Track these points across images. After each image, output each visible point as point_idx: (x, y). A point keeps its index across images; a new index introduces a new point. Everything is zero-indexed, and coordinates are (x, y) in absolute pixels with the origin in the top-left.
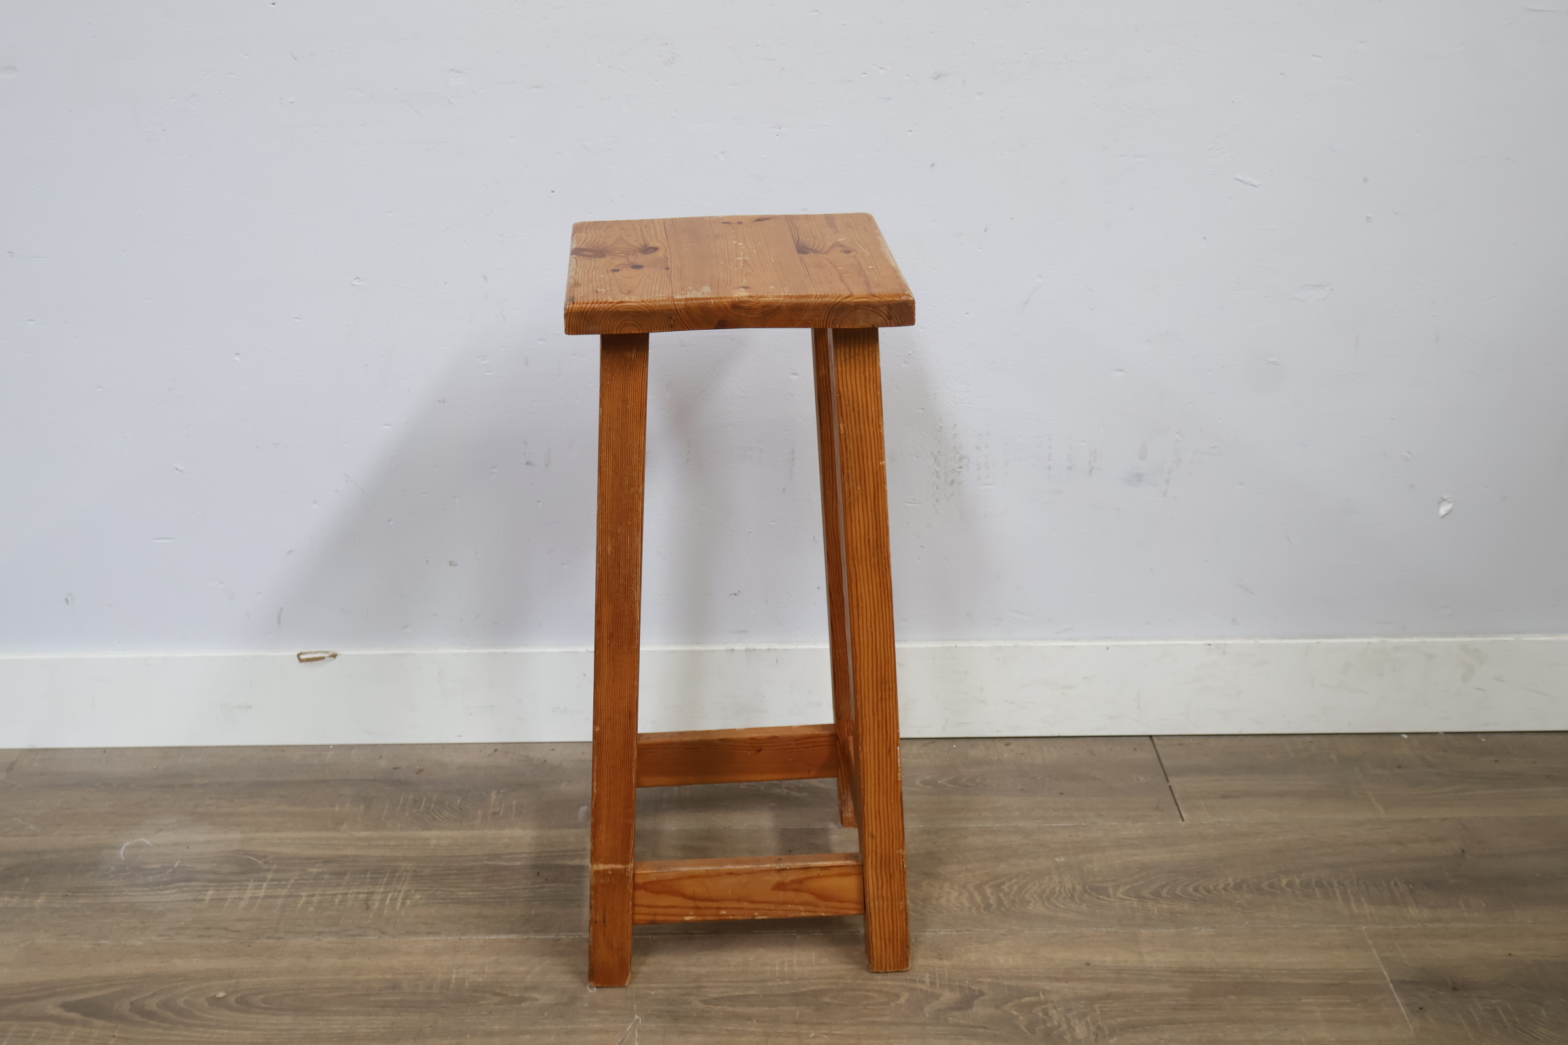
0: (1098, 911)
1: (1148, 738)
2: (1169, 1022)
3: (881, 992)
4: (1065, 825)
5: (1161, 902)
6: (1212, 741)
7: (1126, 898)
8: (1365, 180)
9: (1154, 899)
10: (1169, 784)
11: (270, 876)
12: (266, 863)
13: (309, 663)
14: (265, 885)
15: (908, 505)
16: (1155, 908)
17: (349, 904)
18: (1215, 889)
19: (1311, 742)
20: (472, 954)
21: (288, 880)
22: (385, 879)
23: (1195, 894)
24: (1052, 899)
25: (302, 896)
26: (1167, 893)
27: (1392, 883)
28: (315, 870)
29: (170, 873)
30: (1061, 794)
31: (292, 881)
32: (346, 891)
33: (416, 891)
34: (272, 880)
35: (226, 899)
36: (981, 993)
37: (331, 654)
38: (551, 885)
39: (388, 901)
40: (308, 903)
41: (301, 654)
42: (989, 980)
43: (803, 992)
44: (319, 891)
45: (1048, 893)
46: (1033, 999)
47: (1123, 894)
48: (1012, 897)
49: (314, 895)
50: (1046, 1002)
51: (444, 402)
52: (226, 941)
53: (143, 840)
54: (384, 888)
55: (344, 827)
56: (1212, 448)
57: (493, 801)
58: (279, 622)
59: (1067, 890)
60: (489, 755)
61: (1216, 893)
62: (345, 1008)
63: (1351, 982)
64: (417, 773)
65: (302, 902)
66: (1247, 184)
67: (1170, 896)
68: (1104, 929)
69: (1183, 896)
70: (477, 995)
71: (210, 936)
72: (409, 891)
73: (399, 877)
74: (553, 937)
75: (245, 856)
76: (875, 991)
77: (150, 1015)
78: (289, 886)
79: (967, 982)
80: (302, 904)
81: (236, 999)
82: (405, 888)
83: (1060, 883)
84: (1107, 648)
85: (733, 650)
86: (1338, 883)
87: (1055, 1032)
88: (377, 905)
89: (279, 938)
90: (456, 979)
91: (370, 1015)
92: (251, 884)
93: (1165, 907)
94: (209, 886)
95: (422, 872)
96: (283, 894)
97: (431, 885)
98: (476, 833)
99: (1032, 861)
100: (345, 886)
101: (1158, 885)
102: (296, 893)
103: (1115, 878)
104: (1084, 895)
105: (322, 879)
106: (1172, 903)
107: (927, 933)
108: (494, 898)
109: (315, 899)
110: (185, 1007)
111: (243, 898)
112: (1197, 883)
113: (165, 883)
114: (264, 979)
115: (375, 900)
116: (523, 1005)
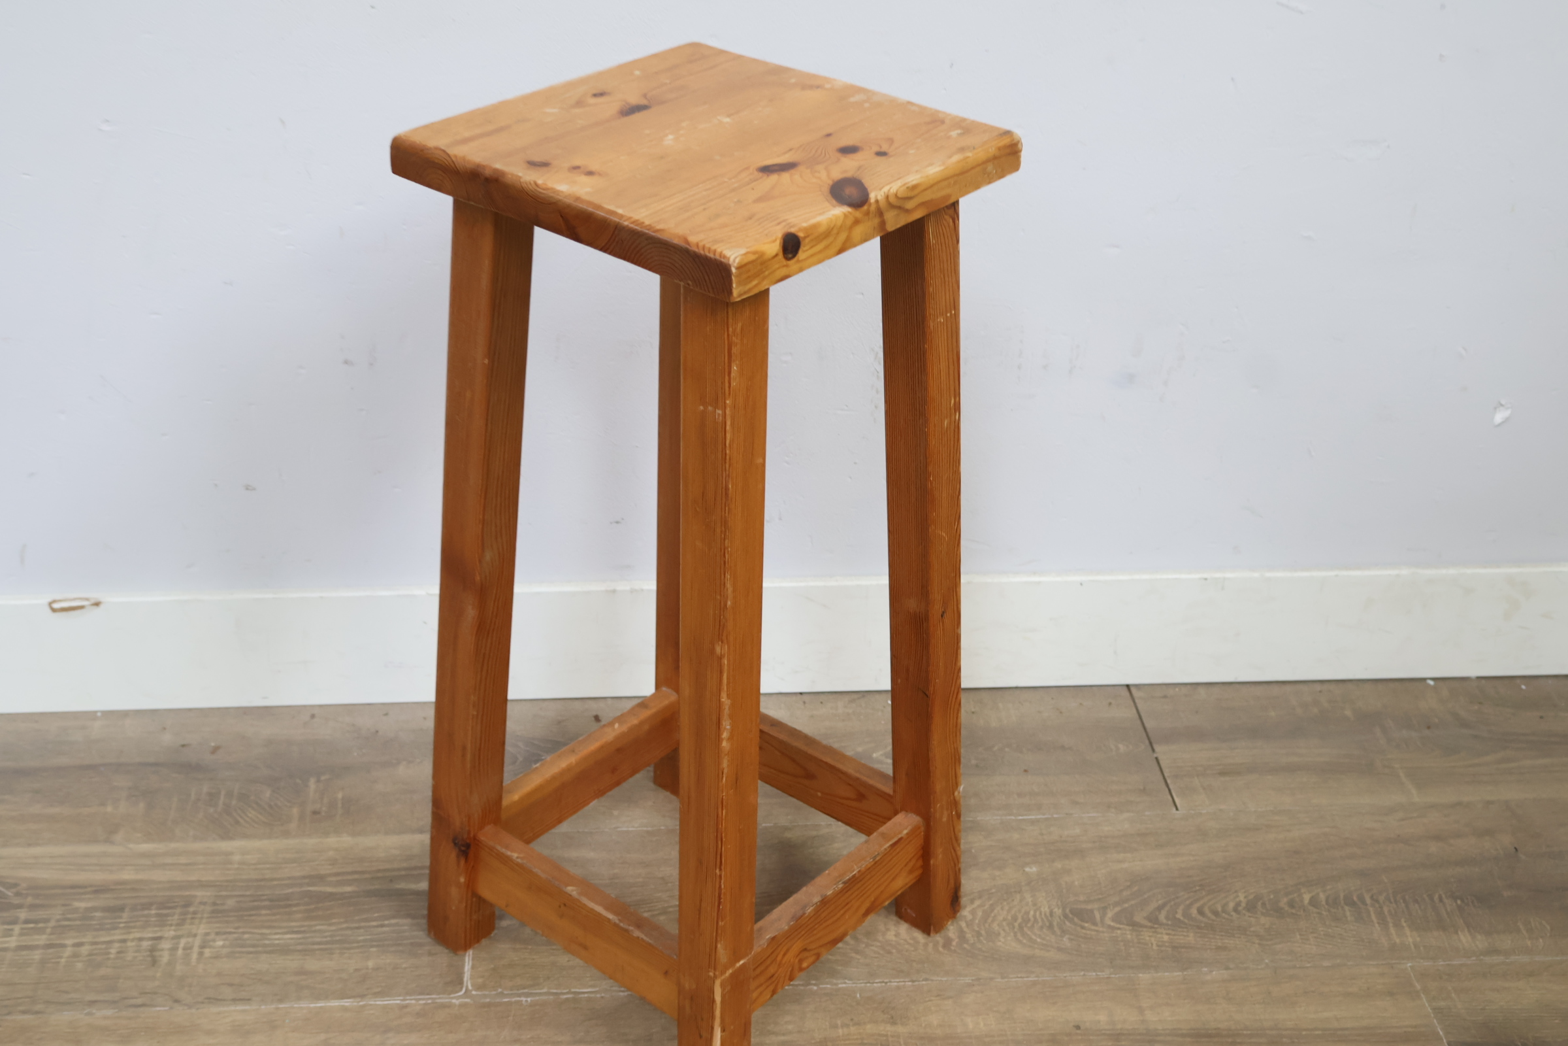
0: (1083, 946)
1: (1125, 688)
4: (1033, 817)
5: (1159, 930)
6: (1202, 691)
7: (1118, 926)
9: (1152, 928)
10: (1155, 755)
12: (18, 894)
13: (64, 614)
14: (17, 928)
16: (1153, 939)
17: (129, 956)
18: (1224, 911)
19: (1320, 692)
20: (293, 1032)
21: (46, 921)
22: (176, 917)
23: (1200, 918)
24: (1025, 929)
25: (64, 946)
26: (1167, 918)
27: (1436, 897)
28: (83, 905)
31: (52, 924)
32: (125, 937)
33: (217, 934)
34: (27, 922)
37: (93, 601)
38: (393, 921)
40: (75, 955)
41: (54, 601)
44: (88, 938)
45: (1020, 920)
47: (1113, 920)
48: (977, 929)
49: (80, 944)
54: (175, 930)
55: (118, 838)
57: (311, 793)
58: (22, 561)
59: (1043, 916)
60: (305, 724)
61: (1226, 916)
64: (213, 753)
65: (66, 955)
66: (1293, 9)
67: (1170, 923)
68: (1094, 974)
69: (1186, 921)
72: (207, 934)
73: (194, 913)
74: (398, 1002)
78: (49, 930)
80: (67, 957)
82: (202, 929)
83: (1035, 904)
84: (1081, 584)
85: (614, 591)
86: (1372, 897)
88: (165, 958)
89: (37, 1013)
93: (1166, 938)
95: (223, 904)
96: (41, 943)
97: (236, 925)
98: (292, 842)
99: (997, 873)
100: (124, 927)
101: (1153, 905)
102: (58, 942)
103: (1100, 896)
104: (1065, 923)
105: (92, 918)
106: (1173, 933)
107: (875, 985)
108: (319, 943)
109: (85, 950)
112: (1202, 902)
115: (162, 950)
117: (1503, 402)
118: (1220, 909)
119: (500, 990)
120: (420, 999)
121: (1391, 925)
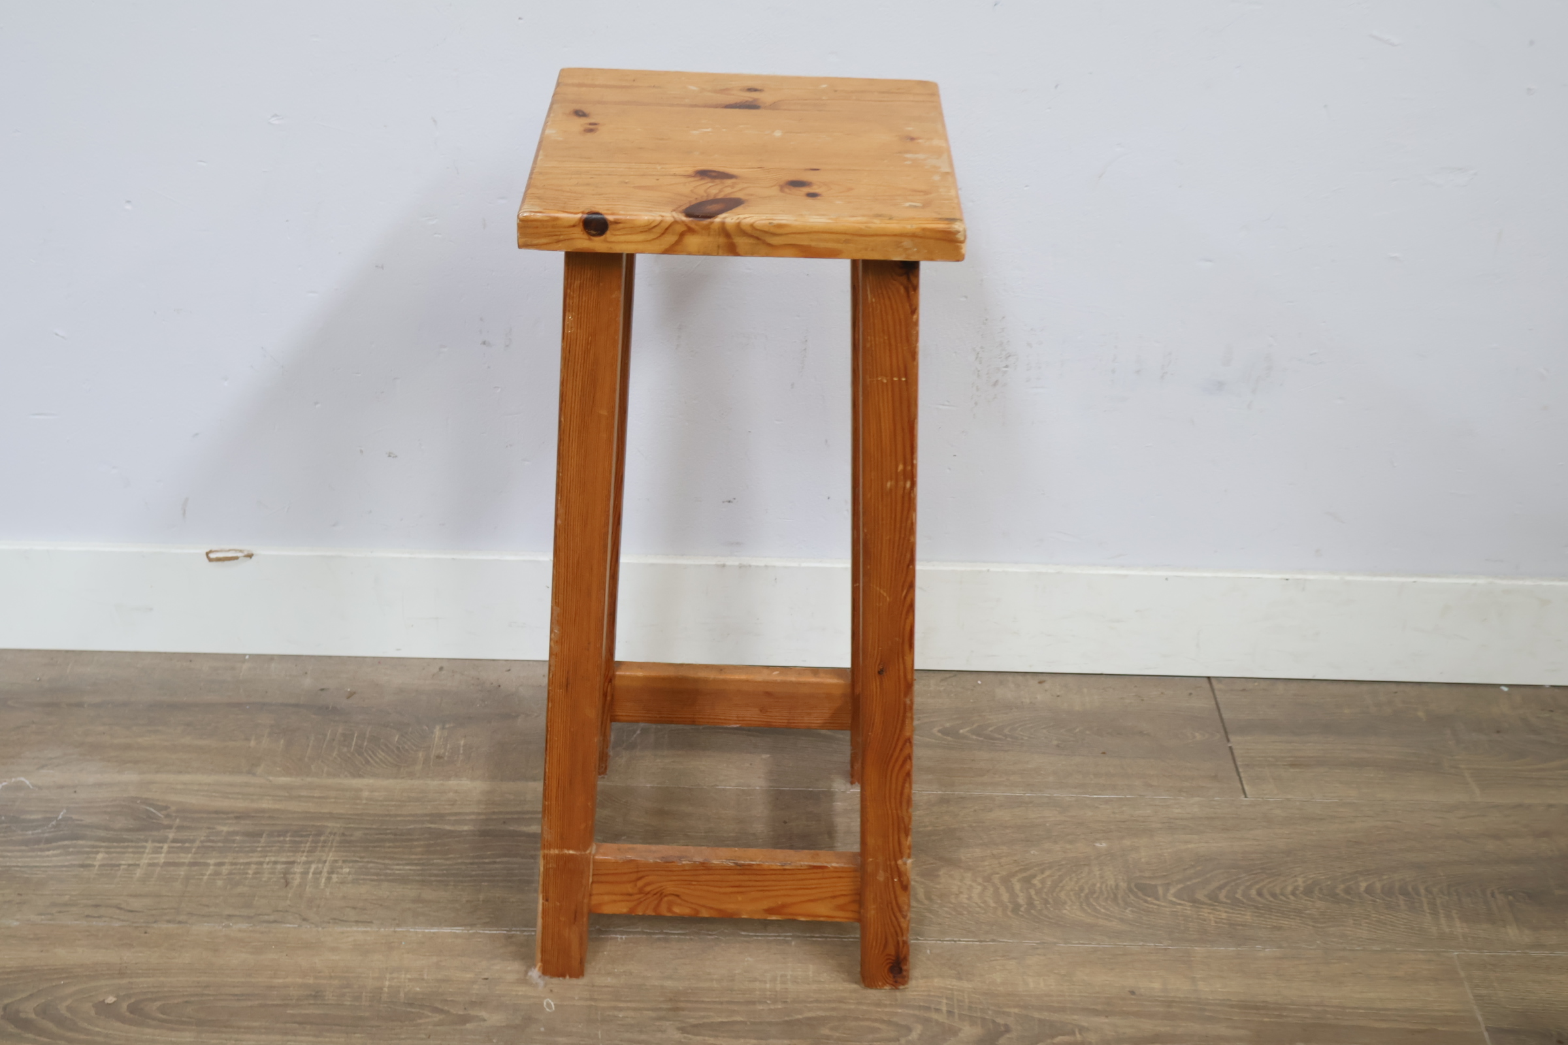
0: (1144, 918)
1: (1206, 679)
3: (889, 1023)
4: (1107, 797)
5: (1218, 908)
6: (1281, 687)
7: (1179, 901)
9: (1211, 905)
10: (1230, 745)
11: (171, 835)
12: (168, 816)
13: (220, 563)
14: (166, 846)
15: (941, 407)
16: (1211, 916)
17: (265, 877)
18: (1282, 894)
19: (1396, 692)
20: (408, 953)
21: (193, 841)
22: (308, 844)
23: (1258, 898)
24: (1091, 900)
25: (207, 865)
26: (1227, 897)
27: (1488, 893)
28: (225, 829)
29: (54, 827)
30: (1104, 753)
31: (197, 844)
32: (262, 859)
33: (344, 861)
34: (174, 841)
35: (119, 865)
36: (1007, 1029)
37: (246, 553)
38: (503, 859)
39: (310, 875)
40: (217, 874)
41: (211, 552)
42: (1016, 1010)
43: (798, 1020)
44: (229, 858)
45: (1086, 891)
46: (1067, 1039)
47: (1175, 896)
48: (1044, 896)
49: (221, 864)
51: (382, 267)
52: (117, 924)
53: (22, 779)
54: (306, 856)
55: (259, 770)
56: (1311, 355)
57: (436, 739)
58: (184, 514)
59: (1109, 889)
60: (434, 675)
61: (1284, 898)
62: (256, 1024)
63: (1440, 1028)
65: (208, 873)
66: (1385, 43)
67: (1229, 901)
68: (1153, 944)
69: (1245, 901)
70: (413, 1010)
71: (100, 917)
72: (336, 861)
73: (325, 842)
76: (883, 1021)
77: (25, 1025)
78: (194, 850)
79: (990, 1012)
80: (209, 875)
81: (128, 1006)
82: (331, 857)
83: (1102, 877)
84: (1167, 579)
85: (724, 566)
86: (1427, 889)
88: (297, 880)
89: (180, 922)
90: (390, 987)
91: (286, 1034)
92: (149, 845)
93: (1224, 915)
94: (101, 847)
95: (351, 835)
96: (187, 861)
97: (363, 855)
98: (416, 783)
99: (1068, 846)
100: (260, 852)
101: (1215, 884)
102: (202, 861)
103: (1165, 874)
104: (1129, 896)
105: (234, 841)
106: (1231, 911)
107: (945, 942)
108: (436, 875)
109: (225, 870)
110: (68, 1015)
111: (138, 865)
112: (1262, 884)
113: (48, 841)
114: (162, 979)
115: (295, 873)
116: (468, 1026)
119: (597, 927)
120: (525, 931)
121: (1442, 915)
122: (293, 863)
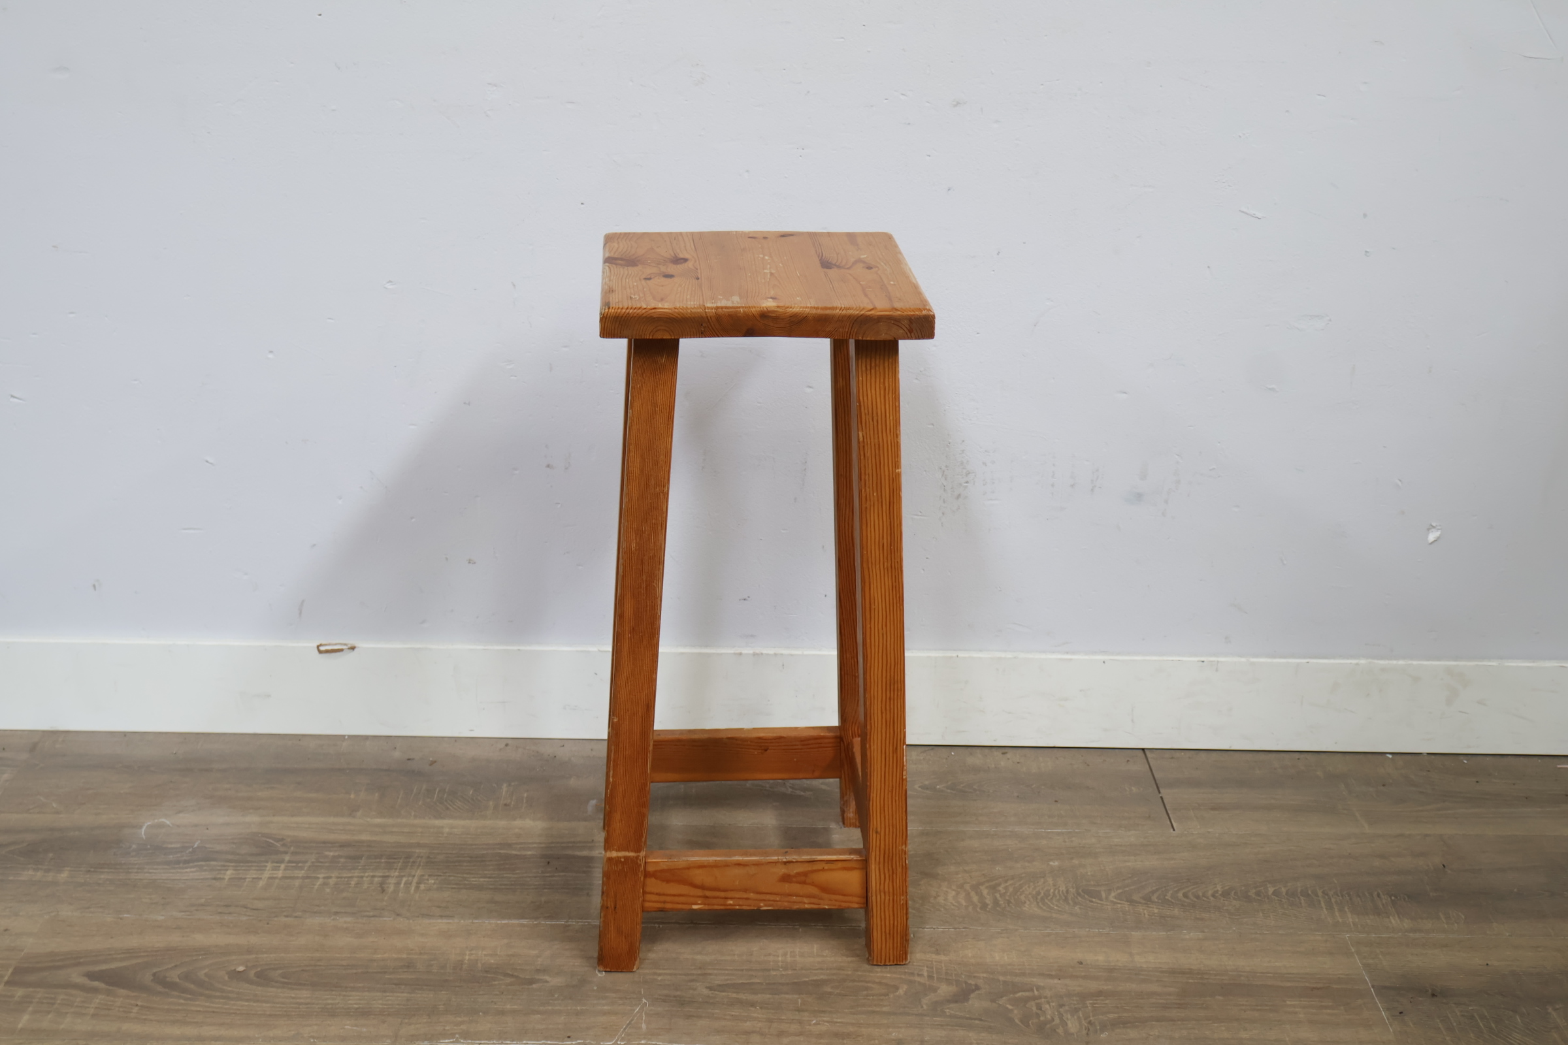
0: (1090, 913)
1: (1141, 751)
2: (1158, 1020)
3: (880, 983)
4: (1059, 831)
5: (1152, 906)
6: (1203, 755)
7: (1119, 901)
8: (1365, 215)
9: (1145, 904)
10: (1160, 795)
11: (287, 858)
12: (284, 845)
13: (328, 655)
14: (283, 866)
15: (915, 517)
16: (1146, 911)
17: (365, 886)
19: (1299, 759)
20: (484, 937)
21: (306, 862)
22: (400, 864)
23: (1185, 899)
24: (1046, 901)
26: (1158, 898)
27: (1375, 894)
28: (332, 854)
29: (190, 853)
30: (1056, 801)
31: (309, 864)
32: (362, 874)
33: (430, 876)
34: (289, 862)
35: (245, 878)
36: (977, 988)
37: (349, 646)
38: (561, 874)
39: (402, 885)
40: (325, 884)
41: (321, 645)
42: (985, 975)
43: (805, 982)
44: (335, 874)
45: (1042, 894)
46: (1026, 994)
47: (1115, 898)
48: (1007, 898)
49: (330, 877)
50: (1040, 997)
51: (469, 404)
52: (244, 918)
53: (164, 820)
54: (399, 872)
55: (359, 814)
56: (1211, 470)
57: (504, 793)
58: (300, 613)
59: (1061, 892)
60: (500, 750)
61: (1205, 899)
62: (361, 985)
63: (1334, 986)
64: (431, 765)
65: (318, 884)
66: (1252, 216)
67: (1160, 901)
68: (1097, 930)
69: (1173, 901)
70: (489, 975)
71: (230, 913)
72: (423, 875)
73: (414, 862)
74: (563, 923)
75: (264, 839)
76: (874, 982)
77: (172, 986)
78: (306, 868)
79: (963, 976)
80: (320, 885)
81: (255, 973)
82: (419, 872)
83: (1054, 885)
84: (1104, 662)
85: (741, 654)
86: (1323, 892)
87: (1048, 1026)
88: (392, 888)
89: (296, 917)
90: (469, 960)
91: (385, 991)
92: (269, 865)
93: (1156, 911)
94: (229, 866)
95: (435, 858)
96: (300, 875)
97: (445, 871)
98: (488, 822)
99: (1027, 864)
100: (361, 869)
101: (1149, 890)
102: (313, 875)
103: (1107, 883)
104: (1077, 898)
105: (338, 862)
106: (1162, 908)
108: (506, 885)
109: (332, 881)
110: (207, 979)
111: (261, 878)
112: (1187, 890)
113: (186, 862)
114: (283, 955)
115: (390, 883)
116: (534, 986)
117: (1434, 524)
118: (1201, 894)
120: (578, 922)
121: (1336, 910)
122: (388, 877)
